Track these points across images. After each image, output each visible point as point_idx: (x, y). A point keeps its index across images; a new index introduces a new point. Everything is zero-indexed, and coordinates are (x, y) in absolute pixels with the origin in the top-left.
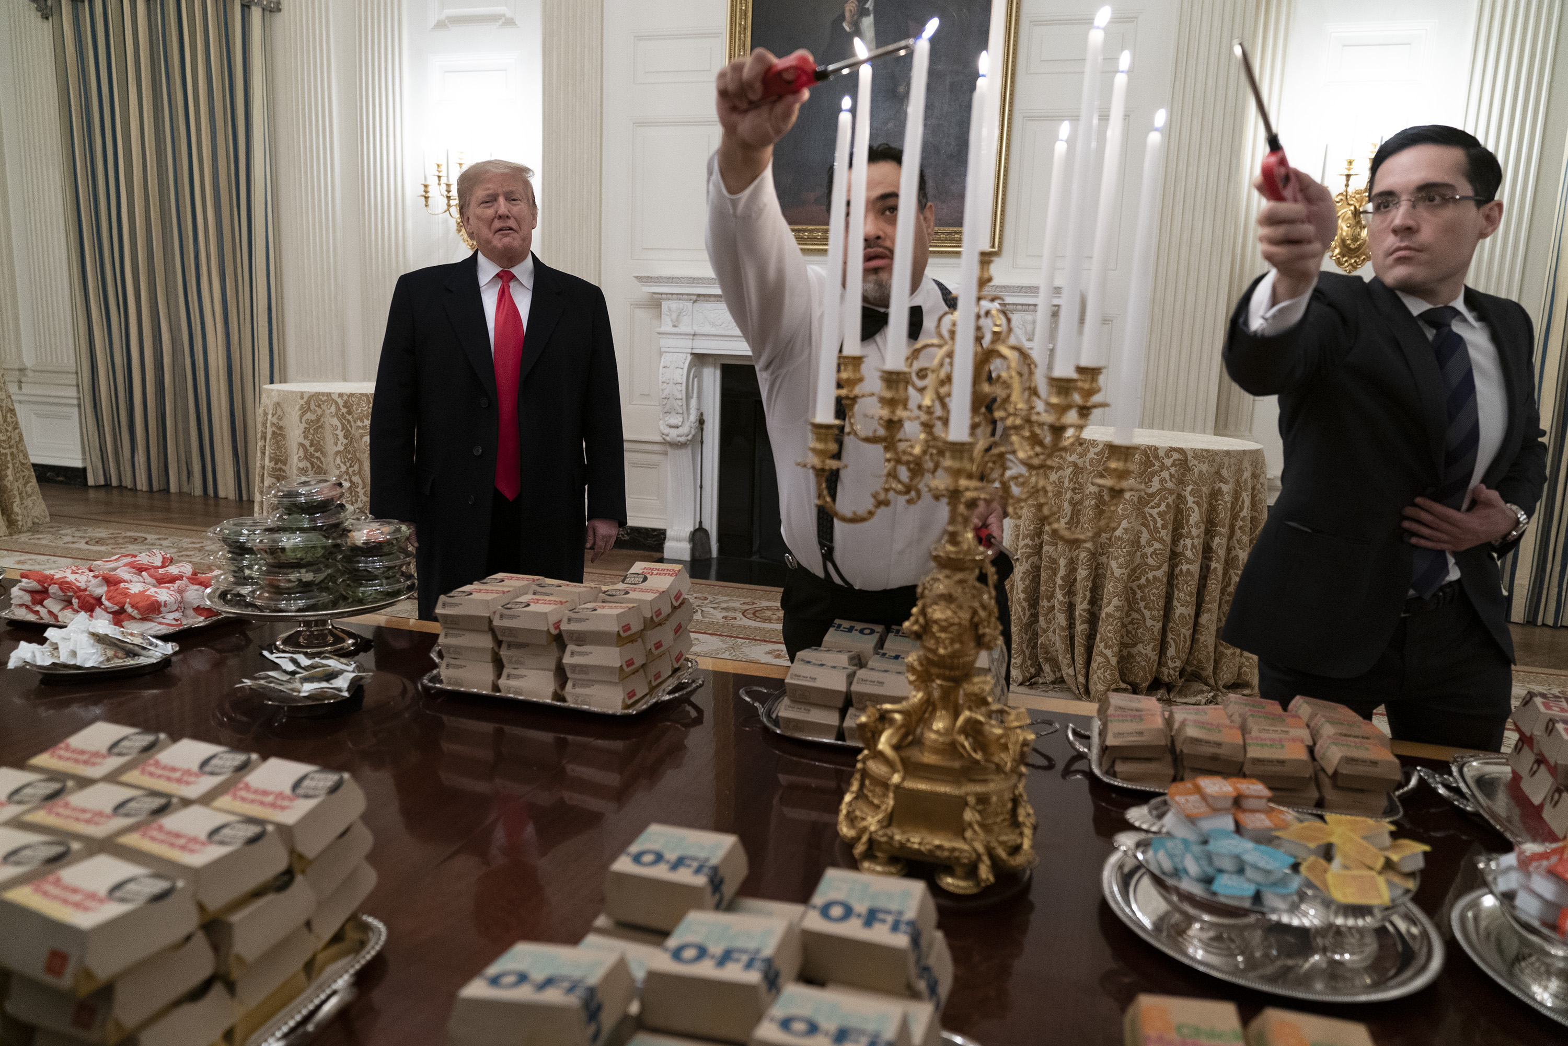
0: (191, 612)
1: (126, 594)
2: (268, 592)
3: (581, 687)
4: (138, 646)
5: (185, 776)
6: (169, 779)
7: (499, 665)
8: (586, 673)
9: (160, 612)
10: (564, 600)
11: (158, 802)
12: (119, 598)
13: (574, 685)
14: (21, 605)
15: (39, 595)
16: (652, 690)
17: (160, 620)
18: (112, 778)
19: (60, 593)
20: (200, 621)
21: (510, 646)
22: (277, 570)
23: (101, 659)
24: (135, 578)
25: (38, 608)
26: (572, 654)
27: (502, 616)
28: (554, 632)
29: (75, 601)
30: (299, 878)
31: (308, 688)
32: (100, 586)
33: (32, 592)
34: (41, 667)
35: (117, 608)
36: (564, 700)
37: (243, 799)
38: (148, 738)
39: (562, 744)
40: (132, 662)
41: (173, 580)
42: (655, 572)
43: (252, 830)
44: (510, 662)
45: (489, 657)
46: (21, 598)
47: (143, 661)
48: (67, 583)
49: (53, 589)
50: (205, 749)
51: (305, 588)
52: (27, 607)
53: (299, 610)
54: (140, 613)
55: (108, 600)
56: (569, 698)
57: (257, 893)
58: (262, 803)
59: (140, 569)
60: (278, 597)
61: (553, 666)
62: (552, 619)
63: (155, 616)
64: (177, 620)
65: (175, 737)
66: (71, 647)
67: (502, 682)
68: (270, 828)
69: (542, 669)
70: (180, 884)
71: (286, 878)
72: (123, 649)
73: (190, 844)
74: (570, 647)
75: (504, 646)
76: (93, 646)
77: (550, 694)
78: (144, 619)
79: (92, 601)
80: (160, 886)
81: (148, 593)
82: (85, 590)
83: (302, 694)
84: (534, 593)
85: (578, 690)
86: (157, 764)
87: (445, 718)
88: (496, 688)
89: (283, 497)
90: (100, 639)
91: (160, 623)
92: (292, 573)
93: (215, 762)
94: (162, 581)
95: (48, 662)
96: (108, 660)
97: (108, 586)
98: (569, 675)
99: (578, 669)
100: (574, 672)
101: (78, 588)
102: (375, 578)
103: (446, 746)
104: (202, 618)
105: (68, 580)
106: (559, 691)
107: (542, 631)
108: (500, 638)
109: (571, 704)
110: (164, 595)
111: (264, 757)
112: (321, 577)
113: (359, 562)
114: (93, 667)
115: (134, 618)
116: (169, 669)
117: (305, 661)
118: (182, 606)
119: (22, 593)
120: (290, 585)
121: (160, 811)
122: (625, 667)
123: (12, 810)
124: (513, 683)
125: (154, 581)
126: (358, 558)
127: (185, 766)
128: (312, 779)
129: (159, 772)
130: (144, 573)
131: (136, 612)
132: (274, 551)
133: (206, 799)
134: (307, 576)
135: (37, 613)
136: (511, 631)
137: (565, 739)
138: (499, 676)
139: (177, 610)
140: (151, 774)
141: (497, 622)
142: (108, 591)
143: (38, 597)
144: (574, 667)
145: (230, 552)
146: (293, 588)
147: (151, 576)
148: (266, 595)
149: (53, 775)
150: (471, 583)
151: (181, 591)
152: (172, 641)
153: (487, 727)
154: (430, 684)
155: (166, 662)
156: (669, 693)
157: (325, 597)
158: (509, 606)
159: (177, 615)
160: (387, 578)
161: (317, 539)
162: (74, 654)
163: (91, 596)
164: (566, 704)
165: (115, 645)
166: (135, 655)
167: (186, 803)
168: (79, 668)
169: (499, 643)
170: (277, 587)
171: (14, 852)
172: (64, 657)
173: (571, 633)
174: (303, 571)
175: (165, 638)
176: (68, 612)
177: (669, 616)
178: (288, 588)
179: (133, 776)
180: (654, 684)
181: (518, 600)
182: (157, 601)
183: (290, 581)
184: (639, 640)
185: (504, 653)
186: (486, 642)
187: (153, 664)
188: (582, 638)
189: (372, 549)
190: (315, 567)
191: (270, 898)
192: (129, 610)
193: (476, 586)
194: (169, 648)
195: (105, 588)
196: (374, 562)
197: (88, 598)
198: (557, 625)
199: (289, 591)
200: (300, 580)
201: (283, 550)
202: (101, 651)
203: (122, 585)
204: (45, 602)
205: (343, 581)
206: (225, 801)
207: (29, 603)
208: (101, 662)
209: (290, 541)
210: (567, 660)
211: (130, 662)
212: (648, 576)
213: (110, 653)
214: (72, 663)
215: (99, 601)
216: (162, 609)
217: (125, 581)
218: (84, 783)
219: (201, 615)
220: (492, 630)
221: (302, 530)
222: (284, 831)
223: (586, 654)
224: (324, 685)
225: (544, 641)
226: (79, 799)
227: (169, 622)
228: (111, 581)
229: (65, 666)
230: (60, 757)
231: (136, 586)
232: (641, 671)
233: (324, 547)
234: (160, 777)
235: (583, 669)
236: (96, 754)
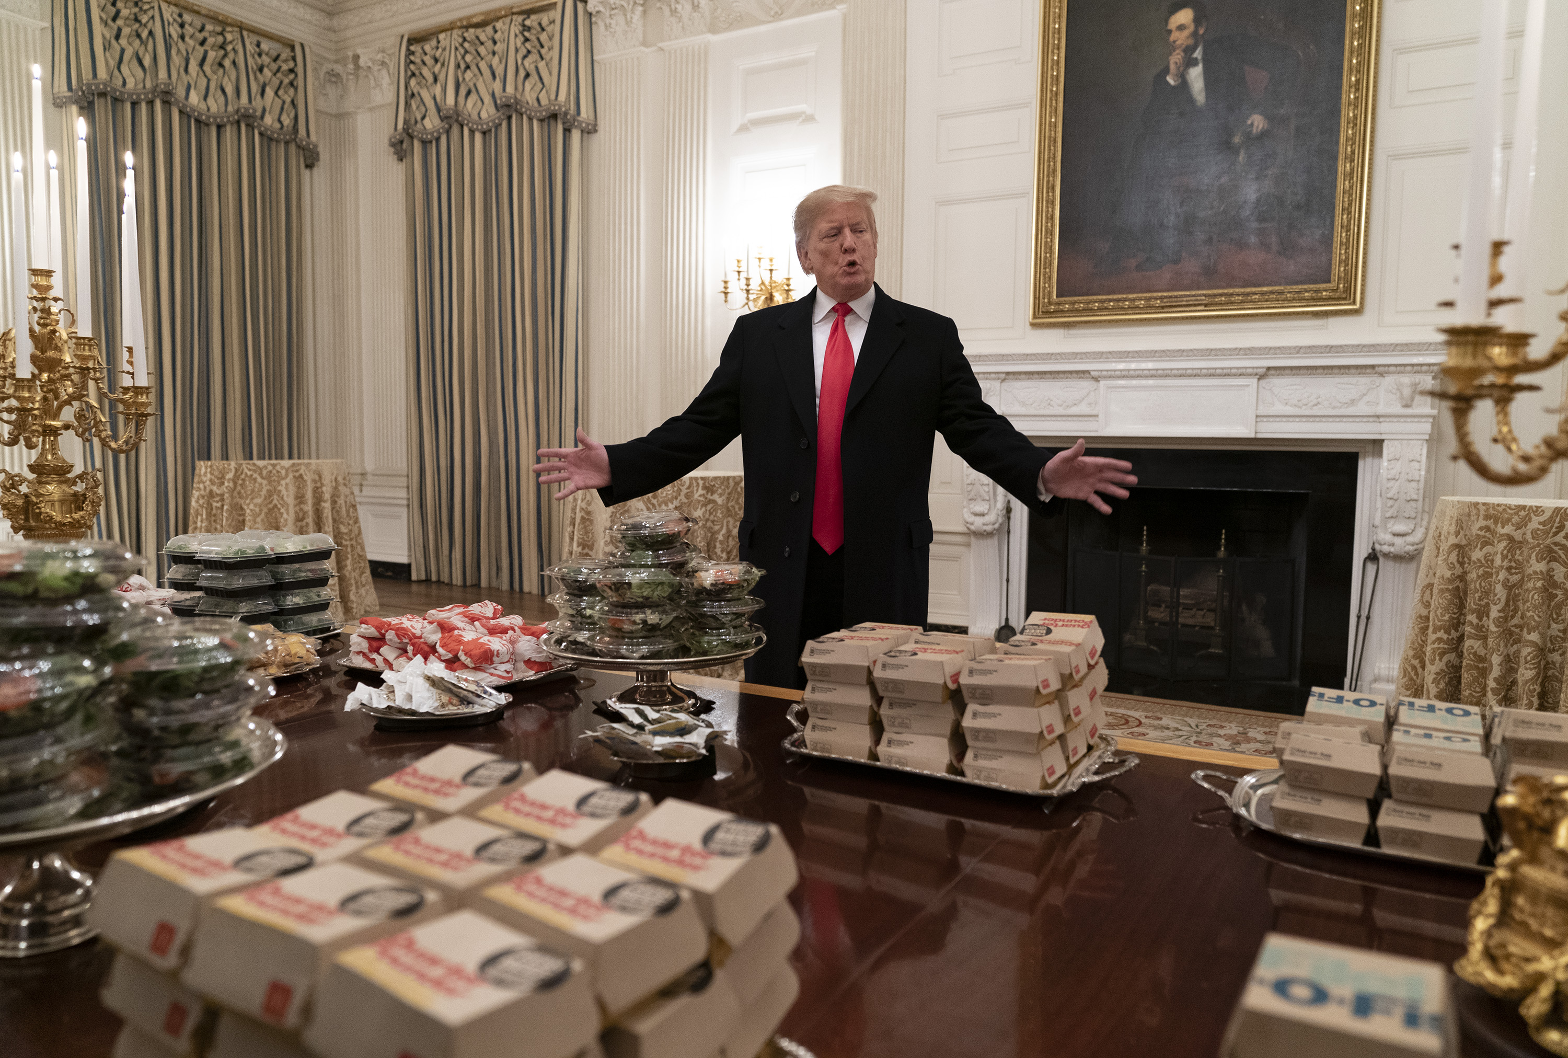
0: (521, 665)
1: (459, 641)
2: (609, 636)
3: (985, 758)
4: (472, 692)
5: (558, 817)
6: (539, 818)
7: (877, 728)
8: (993, 740)
9: (492, 663)
10: (958, 650)
11: (530, 847)
12: (453, 645)
13: (976, 757)
14: (358, 653)
15: (376, 643)
16: (1071, 767)
17: (492, 671)
18: (471, 812)
19: (396, 640)
20: (530, 675)
21: (891, 705)
22: (619, 609)
23: (436, 704)
24: (468, 627)
25: (375, 656)
26: (975, 715)
27: (884, 666)
28: (952, 686)
29: (410, 648)
30: (720, 976)
31: (660, 742)
32: (434, 632)
33: (369, 639)
34: (376, 710)
35: (450, 656)
36: (962, 774)
37: (640, 852)
38: (510, 768)
39: (956, 833)
40: (466, 710)
41: (504, 631)
42: (1060, 623)
43: (662, 896)
44: (893, 725)
45: (866, 718)
46: (359, 644)
47: (478, 709)
48: (403, 629)
49: (390, 635)
50: (581, 785)
51: (650, 631)
52: (364, 654)
53: (643, 657)
54: (475, 662)
55: (442, 647)
56: (968, 772)
57: (668, 992)
58: (665, 859)
59: (472, 619)
60: (620, 641)
61: (947, 730)
62: (949, 670)
63: (487, 666)
64: (508, 672)
65: (541, 769)
66: (407, 690)
67: (882, 749)
68: (685, 895)
69: (931, 735)
70: (577, 966)
71: (701, 973)
72: (457, 696)
73: (579, 908)
74: (971, 707)
75: (885, 703)
76: (428, 690)
77: (944, 767)
78: (476, 669)
79: (427, 649)
80: (549, 966)
81: (481, 641)
82: (420, 637)
83: (655, 749)
84: (916, 642)
85: (982, 763)
86: (523, 798)
87: (807, 790)
88: (874, 756)
89: (627, 530)
90: (434, 682)
91: (492, 674)
92: (637, 613)
93: (594, 801)
94: (493, 631)
95: (383, 705)
96: (443, 706)
97: (442, 633)
98: (969, 742)
99: (981, 735)
100: (976, 738)
101: (414, 634)
102: (722, 626)
103: (807, 827)
104: (533, 672)
105: (403, 626)
106: (955, 763)
107: (937, 685)
108: (881, 693)
109: (970, 778)
110: (496, 644)
111: (657, 800)
112: (667, 619)
113: (704, 607)
114: (427, 713)
115: (467, 667)
116: (501, 722)
117: (652, 714)
118: (513, 658)
119: (361, 639)
120: (634, 628)
121: (534, 858)
122: (1045, 733)
123: (351, 844)
124: (896, 751)
125: (486, 632)
126: (704, 603)
127: (559, 804)
128: (728, 831)
129: (526, 809)
130: (476, 623)
131: (469, 660)
132: (620, 587)
133: (593, 847)
134: (652, 617)
135: (373, 661)
136: (896, 685)
137: (962, 824)
138: (877, 742)
139: (508, 661)
140: (517, 811)
141: (878, 673)
142: (442, 639)
143: (375, 644)
144: (977, 732)
145: (568, 594)
146: (636, 631)
147: (483, 626)
148: (607, 639)
149: (399, 806)
150: (839, 631)
151: (513, 642)
152: (506, 692)
153: (859, 805)
154: (794, 749)
155: (499, 712)
156: (1096, 773)
157: (670, 644)
158: (893, 654)
159: (508, 667)
160: (735, 627)
161: (664, 575)
162: (410, 698)
163: (425, 643)
164: (964, 780)
165: (450, 691)
166: (469, 703)
167: (565, 851)
168: (413, 713)
169: (878, 700)
170: (620, 630)
171: (353, 898)
172: (400, 701)
173: (974, 689)
174: (649, 612)
175: (499, 689)
176: (402, 660)
177: (1086, 675)
178: (632, 632)
179: (495, 811)
180: (1072, 761)
181: (902, 648)
182: (490, 650)
183: (634, 623)
184: (1056, 702)
185: (884, 711)
186: (863, 698)
187: (486, 714)
188: (987, 695)
189: (720, 592)
190: (660, 609)
191: (683, 1002)
192: (463, 657)
193: (843, 633)
194: (503, 699)
195: (440, 635)
196: (720, 607)
197: (422, 646)
198: (955, 677)
199: (631, 635)
200: (644, 622)
201: (629, 584)
202: (436, 696)
203: (456, 632)
204: (382, 650)
205: (686, 629)
206: (615, 851)
207: (366, 651)
208: (436, 708)
209: (635, 577)
210: (968, 722)
211: (465, 710)
212: (1052, 627)
213: (445, 699)
214: (407, 707)
215: (433, 649)
216: (495, 659)
217: (458, 629)
218: (436, 816)
219: (531, 669)
220: (871, 683)
221: (645, 566)
222: (703, 900)
223: (994, 715)
224: (678, 739)
225: (938, 696)
226: (431, 834)
227: (502, 671)
228: (445, 628)
229: (400, 711)
230: (407, 784)
231: (469, 634)
232: (1058, 743)
233: (671, 585)
234: (528, 815)
235: (989, 735)
236: (449, 783)
